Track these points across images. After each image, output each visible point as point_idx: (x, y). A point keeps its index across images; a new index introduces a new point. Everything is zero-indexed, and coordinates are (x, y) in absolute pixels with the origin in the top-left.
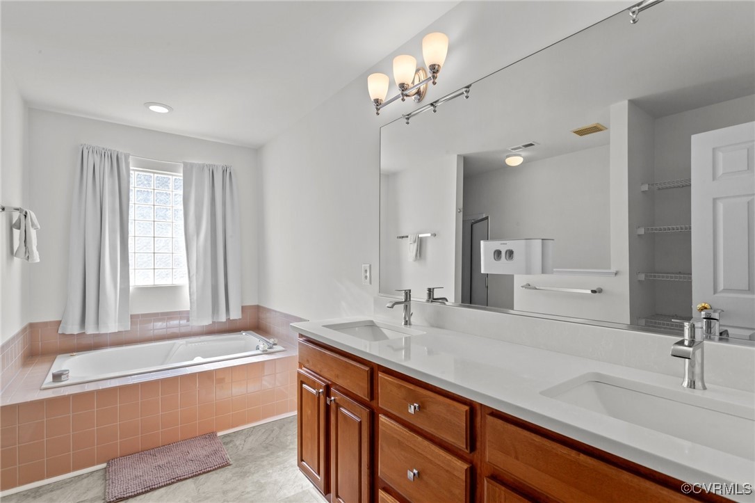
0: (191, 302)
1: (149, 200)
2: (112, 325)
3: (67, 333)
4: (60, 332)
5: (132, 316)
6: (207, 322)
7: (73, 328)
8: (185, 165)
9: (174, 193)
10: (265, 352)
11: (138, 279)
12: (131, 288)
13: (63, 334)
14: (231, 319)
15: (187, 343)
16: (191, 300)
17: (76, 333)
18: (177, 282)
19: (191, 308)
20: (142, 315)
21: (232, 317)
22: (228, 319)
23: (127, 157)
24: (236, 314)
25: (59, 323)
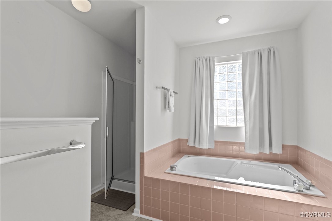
0: (246, 138)
1: (225, 79)
2: (205, 145)
3: (190, 145)
4: (188, 144)
5: (215, 142)
6: (255, 152)
7: (191, 144)
8: (243, 54)
9: (238, 73)
10: (299, 192)
11: (219, 122)
12: (215, 126)
13: (188, 145)
14: (273, 153)
15: (241, 163)
16: (246, 136)
17: (192, 146)
18: (238, 125)
19: (246, 141)
20: (220, 141)
21: (274, 152)
22: (271, 153)
23: (213, 58)
24: (277, 150)
25: (187, 140)
